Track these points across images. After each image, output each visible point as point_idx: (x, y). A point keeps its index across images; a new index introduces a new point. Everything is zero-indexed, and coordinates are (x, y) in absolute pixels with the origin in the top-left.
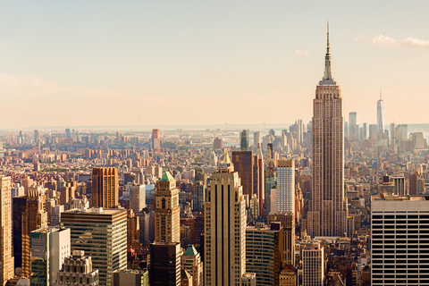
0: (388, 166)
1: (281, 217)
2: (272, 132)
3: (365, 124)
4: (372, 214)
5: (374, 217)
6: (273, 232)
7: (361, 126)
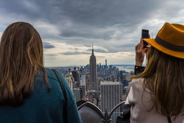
0: (108, 74)
1: (82, 86)
2: (82, 67)
3: (103, 65)
4: (101, 85)
5: (101, 86)
6: (80, 89)
7: (102, 65)
